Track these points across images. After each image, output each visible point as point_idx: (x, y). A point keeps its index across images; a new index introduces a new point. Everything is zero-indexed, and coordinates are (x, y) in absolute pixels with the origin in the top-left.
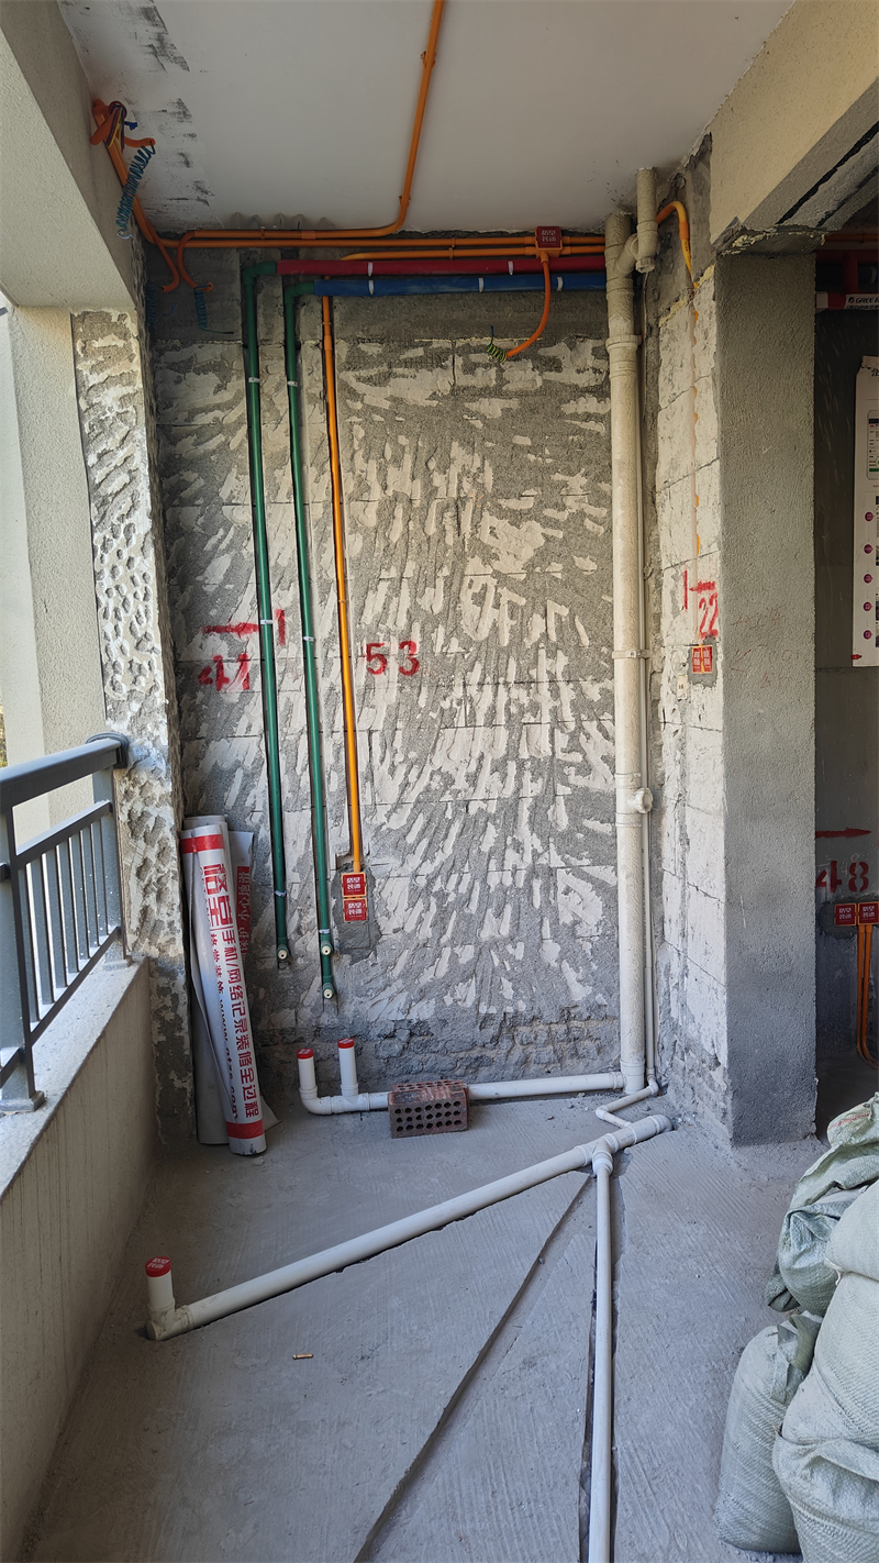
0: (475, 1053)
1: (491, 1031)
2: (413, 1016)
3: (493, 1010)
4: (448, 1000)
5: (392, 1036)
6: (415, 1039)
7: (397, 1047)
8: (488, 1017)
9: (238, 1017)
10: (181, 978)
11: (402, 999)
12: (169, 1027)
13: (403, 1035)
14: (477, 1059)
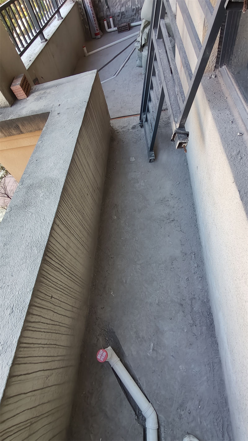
0: (132, 18)
1: (134, 12)
2: (122, 11)
3: (134, 8)
4: (127, 6)
5: (119, 16)
6: (123, 16)
7: (120, 18)
8: (134, 9)
9: (92, 12)
10: (82, 5)
11: (119, 7)
12: (83, 16)
13: (120, 15)
14: (133, 19)
